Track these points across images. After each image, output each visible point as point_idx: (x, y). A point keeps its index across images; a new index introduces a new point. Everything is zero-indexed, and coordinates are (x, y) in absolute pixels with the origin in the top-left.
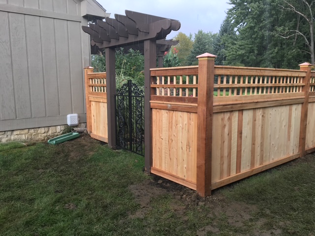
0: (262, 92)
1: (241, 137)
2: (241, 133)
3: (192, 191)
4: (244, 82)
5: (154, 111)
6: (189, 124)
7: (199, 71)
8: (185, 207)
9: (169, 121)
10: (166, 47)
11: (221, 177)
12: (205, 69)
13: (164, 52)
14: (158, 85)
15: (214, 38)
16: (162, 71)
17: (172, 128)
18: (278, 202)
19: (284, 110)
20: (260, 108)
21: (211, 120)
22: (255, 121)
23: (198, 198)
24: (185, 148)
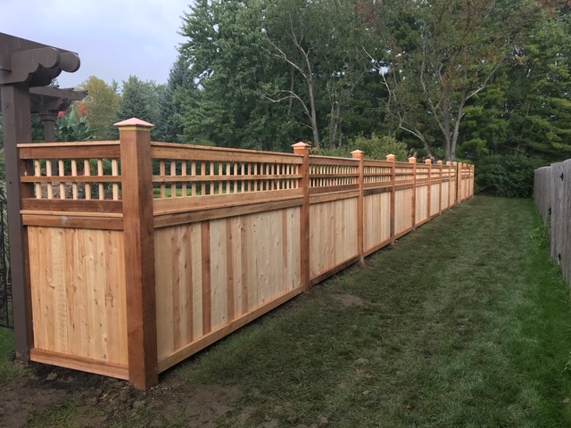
0: (239, 189)
1: (209, 268)
2: (208, 262)
3: (120, 384)
4: (208, 173)
5: (31, 233)
6: (109, 253)
7: (122, 152)
8: (105, 418)
9: (67, 251)
10: (60, 102)
11: (176, 347)
12: (133, 149)
13: (57, 111)
14: (38, 178)
15: (160, 93)
16: (46, 150)
17: (73, 262)
18: (273, 373)
19: (275, 218)
20: (237, 216)
21: (152, 242)
22: (231, 238)
23: (133, 394)
24: (102, 301)
